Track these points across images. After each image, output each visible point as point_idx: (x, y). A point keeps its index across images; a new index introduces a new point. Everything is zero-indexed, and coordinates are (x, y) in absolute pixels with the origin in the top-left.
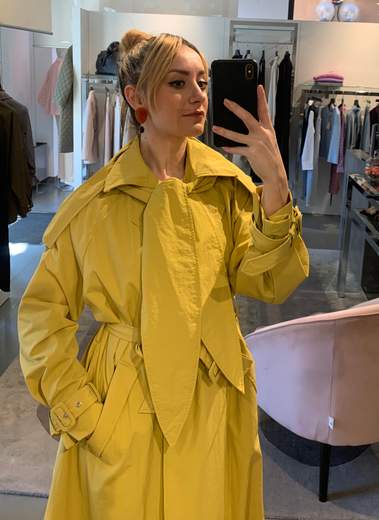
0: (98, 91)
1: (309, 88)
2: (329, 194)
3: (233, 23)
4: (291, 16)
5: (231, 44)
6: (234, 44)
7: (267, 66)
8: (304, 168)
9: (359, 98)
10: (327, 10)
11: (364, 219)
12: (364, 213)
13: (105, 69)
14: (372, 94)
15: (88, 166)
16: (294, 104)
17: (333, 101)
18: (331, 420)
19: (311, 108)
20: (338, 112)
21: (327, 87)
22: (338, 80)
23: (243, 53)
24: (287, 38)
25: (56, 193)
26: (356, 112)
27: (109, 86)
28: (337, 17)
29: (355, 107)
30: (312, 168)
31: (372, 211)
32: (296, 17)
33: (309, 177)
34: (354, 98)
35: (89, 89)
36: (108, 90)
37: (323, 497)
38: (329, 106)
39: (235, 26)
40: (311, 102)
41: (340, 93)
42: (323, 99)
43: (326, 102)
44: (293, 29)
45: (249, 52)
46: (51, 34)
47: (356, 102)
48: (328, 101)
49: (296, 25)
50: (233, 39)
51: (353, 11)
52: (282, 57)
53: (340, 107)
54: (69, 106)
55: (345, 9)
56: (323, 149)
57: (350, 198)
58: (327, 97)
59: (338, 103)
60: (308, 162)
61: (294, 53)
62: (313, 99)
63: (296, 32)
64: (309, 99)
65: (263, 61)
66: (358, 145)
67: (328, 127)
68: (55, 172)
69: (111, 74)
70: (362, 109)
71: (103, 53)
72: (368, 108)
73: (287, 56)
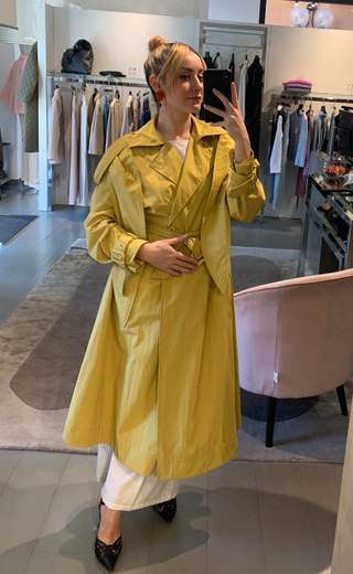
0: (63, 90)
1: (279, 94)
2: (296, 197)
3: (202, 24)
4: (262, 20)
5: (201, 46)
6: (204, 46)
7: (237, 69)
8: (272, 172)
9: (326, 104)
10: (302, 16)
11: (321, 216)
12: (320, 209)
13: (71, 67)
14: (338, 101)
15: (53, 166)
16: (264, 109)
17: (301, 107)
18: (276, 375)
19: (279, 113)
20: (306, 117)
21: (297, 93)
22: (307, 87)
23: (213, 56)
24: (257, 42)
25: (19, 197)
26: (323, 117)
27: (75, 85)
28: (311, 23)
29: (322, 113)
30: (279, 171)
31: (327, 207)
32: (267, 21)
33: (277, 179)
34: (321, 104)
35: (55, 86)
36: (73, 88)
37: (269, 443)
38: (298, 111)
39: (206, 28)
40: (280, 108)
41: (309, 99)
42: (293, 105)
43: (294, 108)
44: (262, 33)
45: (218, 54)
46: (17, 29)
47: (323, 109)
48: (297, 107)
49: (266, 30)
50: (202, 41)
51: (327, 18)
52: (251, 61)
53: (308, 113)
54: (34, 104)
55: (319, 15)
56: (291, 153)
57: (309, 196)
58: (296, 103)
59: (306, 109)
60: (276, 166)
61: (264, 58)
62: (282, 104)
63: (265, 37)
64: (278, 104)
65: (232, 65)
66: (324, 149)
67: (296, 132)
68: (18, 175)
69: (77, 73)
70: (329, 115)
71: (68, 50)
72: (333, 114)
73: (257, 59)
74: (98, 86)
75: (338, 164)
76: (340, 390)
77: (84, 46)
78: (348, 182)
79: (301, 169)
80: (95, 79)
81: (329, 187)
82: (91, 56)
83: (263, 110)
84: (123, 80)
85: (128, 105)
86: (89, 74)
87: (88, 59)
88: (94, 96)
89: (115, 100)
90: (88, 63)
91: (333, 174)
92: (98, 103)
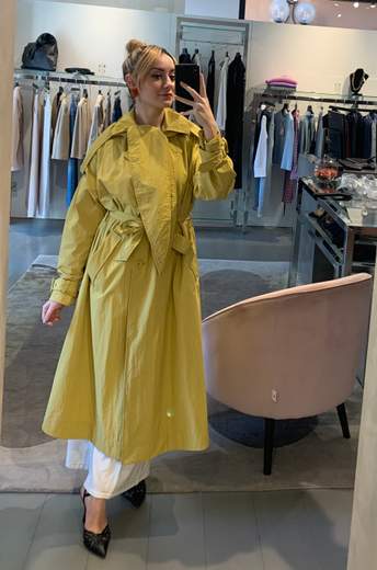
0: (24, 87)
1: (262, 92)
2: (282, 204)
3: (180, 19)
4: (242, 15)
5: (178, 42)
6: (181, 42)
7: (217, 67)
8: (256, 176)
9: (313, 104)
10: (282, 9)
11: (314, 222)
12: (312, 215)
13: (33, 63)
14: (325, 100)
17: (286, 106)
19: (263, 113)
20: (291, 117)
21: (280, 91)
22: (291, 86)
23: (191, 53)
24: (238, 38)
26: (310, 117)
27: (37, 82)
29: (309, 113)
30: (264, 176)
31: (320, 213)
32: (247, 17)
33: (262, 184)
34: (307, 103)
36: (37, 87)
38: (283, 111)
39: (183, 23)
40: (263, 107)
41: (294, 98)
42: (277, 104)
44: (244, 29)
45: (197, 51)
47: (310, 108)
48: (282, 106)
49: (247, 26)
50: (180, 36)
51: (309, 12)
52: (232, 58)
53: (293, 113)
55: (300, 10)
56: (276, 155)
57: (300, 202)
58: (280, 102)
59: (291, 108)
60: (261, 169)
61: (245, 54)
62: (266, 103)
63: (246, 33)
64: (261, 103)
65: (212, 62)
66: (313, 150)
67: (282, 132)
70: (316, 115)
71: (30, 45)
72: (321, 114)
73: (238, 57)
74: (64, 85)
75: (330, 167)
76: (341, 409)
77: (47, 40)
78: (341, 186)
79: (287, 173)
80: (60, 76)
81: (321, 191)
82: (56, 51)
83: (245, 109)
84: (91, 78)
85: (98, 105)
86: (54, 70)
87: (52, 54)
88: (59, 94)
89: (82, 99)
90: (52, 58)
91: (324, 178)
92: (64, 103)
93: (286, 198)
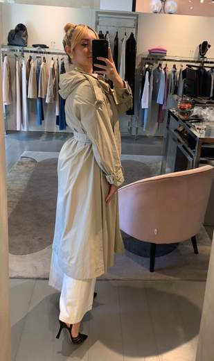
1: (146, 57)
8: (142, 107)
9: (176, 63)
11: (177, 134)
12: (176, 130)
14: (184, 61)
17: (160, 65)
19: (147, 70)
20: (163, 72)
21: (157, 56)
22: (163, 52)
26: (174, 72)
29: (174, 70)
30: (147, 107)
31: (181, 129)
33: (146, 112)
34: (173, 63)
38: (158, 68)
40: (147, 66)
41: (166, 60)
42: (155, 64)
47: (174, 66)
48: (157, 65)
53: (165, 69)
57: (168, 123)
58: (157, 63)
59: (163, 66)
60: (145, 104)
62: (148, 63)
66: (176, 92)
67: (157, 81)
70: (178, 71)
72: (181, 70)
83: (136, 67)
93: (160, 120)
